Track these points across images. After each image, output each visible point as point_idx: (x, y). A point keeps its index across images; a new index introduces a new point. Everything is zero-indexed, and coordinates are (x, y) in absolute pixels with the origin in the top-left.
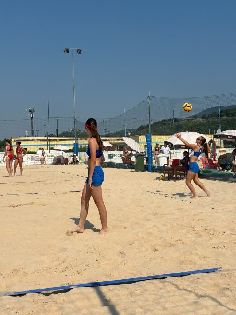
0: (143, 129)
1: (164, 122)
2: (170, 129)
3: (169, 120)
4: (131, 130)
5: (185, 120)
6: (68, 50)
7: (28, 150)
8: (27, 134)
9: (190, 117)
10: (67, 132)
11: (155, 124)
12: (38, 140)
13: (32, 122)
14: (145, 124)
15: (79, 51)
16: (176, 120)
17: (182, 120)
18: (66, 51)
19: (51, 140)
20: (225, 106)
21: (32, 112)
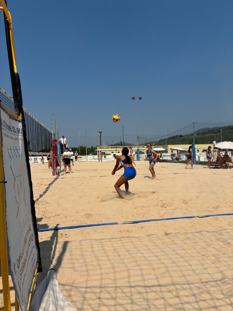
0: (162, 141)
1: (174, 138)
2: (178, 141)
3: (177, 136)
4: (155, 142)
5: (187, 136)
6: (134, 98)
7: (106, 153)
8: (104, 145)
9: (190, 134)
10: (118, 144)
11: (169, 139)
12: (111, 148)
13: (100, 138)
14: (163, 139)
15: (140, 98)
16: (181, 136)
17: (185, 136)
18: (133, 98)
19: (117, 148)
20: (211, 128)
21: (100, 133)
